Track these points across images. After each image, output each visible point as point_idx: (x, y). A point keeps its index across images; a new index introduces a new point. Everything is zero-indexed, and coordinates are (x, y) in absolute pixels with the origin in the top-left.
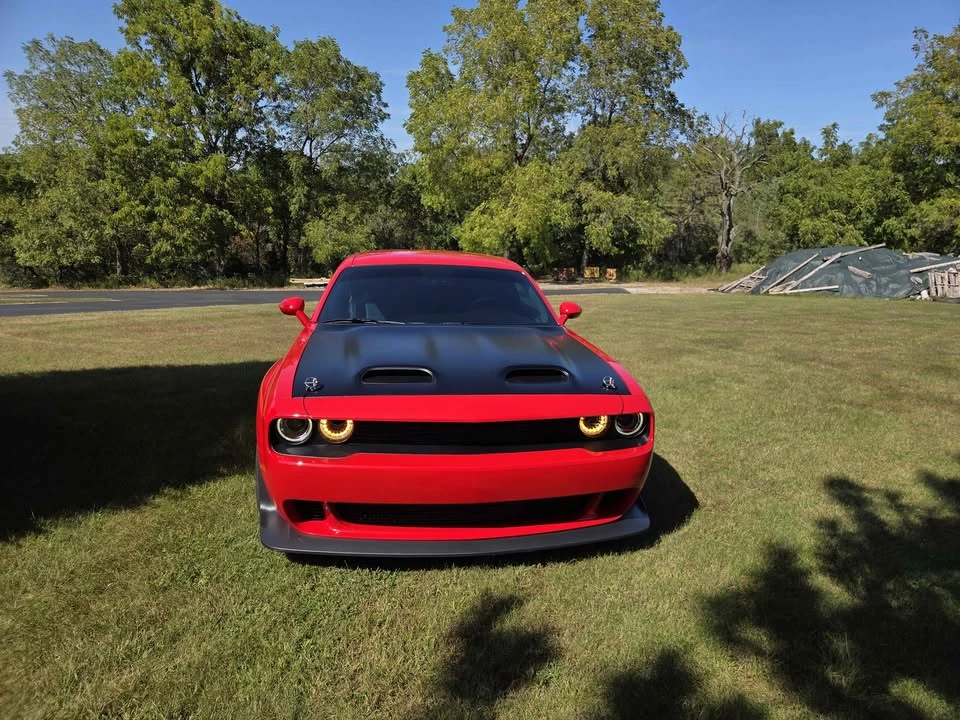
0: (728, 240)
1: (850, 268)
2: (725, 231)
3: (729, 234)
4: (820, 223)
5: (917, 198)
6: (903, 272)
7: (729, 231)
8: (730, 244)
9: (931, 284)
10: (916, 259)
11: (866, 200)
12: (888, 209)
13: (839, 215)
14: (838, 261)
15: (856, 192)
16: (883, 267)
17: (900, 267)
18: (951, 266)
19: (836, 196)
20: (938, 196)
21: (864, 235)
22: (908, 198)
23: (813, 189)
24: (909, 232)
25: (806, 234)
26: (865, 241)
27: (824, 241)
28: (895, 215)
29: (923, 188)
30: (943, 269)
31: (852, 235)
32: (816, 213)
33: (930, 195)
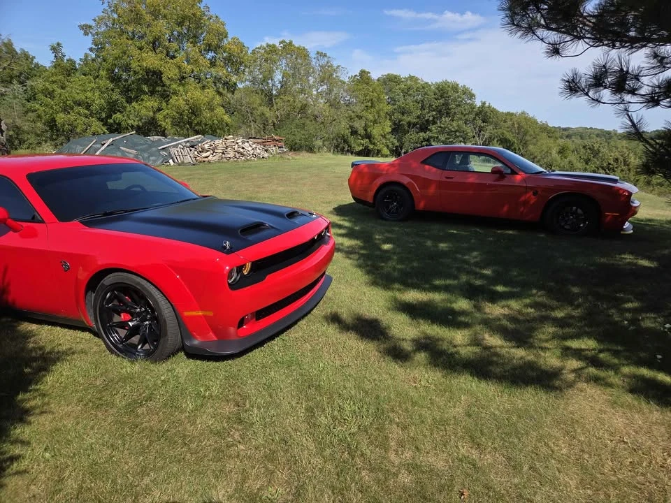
1: (122, 148)
4: (72, 117)
5: (129, 101)
6: (154, 149)
9: (173, 155)
10: (156, 141)
11: (98, 101)
12: (113, 107)
13: (83, 110)
14: (111, 144)
15: (89, 94)
16: (141, 147)
17: (151, 146)
18: (180, 144)
19: (78, 98)
20: (142, 100)
21: (103, 125)
22: (124, 100)
23: (59, 91)
24: (130, 122)
25: (64, 125)
26: (105, 129)
27: (78, 130)
28: (119, 111)
29: (132, 94)
30: (176, 146)
31: (96, 125)
32: (66, 109)
33: (137, 99)
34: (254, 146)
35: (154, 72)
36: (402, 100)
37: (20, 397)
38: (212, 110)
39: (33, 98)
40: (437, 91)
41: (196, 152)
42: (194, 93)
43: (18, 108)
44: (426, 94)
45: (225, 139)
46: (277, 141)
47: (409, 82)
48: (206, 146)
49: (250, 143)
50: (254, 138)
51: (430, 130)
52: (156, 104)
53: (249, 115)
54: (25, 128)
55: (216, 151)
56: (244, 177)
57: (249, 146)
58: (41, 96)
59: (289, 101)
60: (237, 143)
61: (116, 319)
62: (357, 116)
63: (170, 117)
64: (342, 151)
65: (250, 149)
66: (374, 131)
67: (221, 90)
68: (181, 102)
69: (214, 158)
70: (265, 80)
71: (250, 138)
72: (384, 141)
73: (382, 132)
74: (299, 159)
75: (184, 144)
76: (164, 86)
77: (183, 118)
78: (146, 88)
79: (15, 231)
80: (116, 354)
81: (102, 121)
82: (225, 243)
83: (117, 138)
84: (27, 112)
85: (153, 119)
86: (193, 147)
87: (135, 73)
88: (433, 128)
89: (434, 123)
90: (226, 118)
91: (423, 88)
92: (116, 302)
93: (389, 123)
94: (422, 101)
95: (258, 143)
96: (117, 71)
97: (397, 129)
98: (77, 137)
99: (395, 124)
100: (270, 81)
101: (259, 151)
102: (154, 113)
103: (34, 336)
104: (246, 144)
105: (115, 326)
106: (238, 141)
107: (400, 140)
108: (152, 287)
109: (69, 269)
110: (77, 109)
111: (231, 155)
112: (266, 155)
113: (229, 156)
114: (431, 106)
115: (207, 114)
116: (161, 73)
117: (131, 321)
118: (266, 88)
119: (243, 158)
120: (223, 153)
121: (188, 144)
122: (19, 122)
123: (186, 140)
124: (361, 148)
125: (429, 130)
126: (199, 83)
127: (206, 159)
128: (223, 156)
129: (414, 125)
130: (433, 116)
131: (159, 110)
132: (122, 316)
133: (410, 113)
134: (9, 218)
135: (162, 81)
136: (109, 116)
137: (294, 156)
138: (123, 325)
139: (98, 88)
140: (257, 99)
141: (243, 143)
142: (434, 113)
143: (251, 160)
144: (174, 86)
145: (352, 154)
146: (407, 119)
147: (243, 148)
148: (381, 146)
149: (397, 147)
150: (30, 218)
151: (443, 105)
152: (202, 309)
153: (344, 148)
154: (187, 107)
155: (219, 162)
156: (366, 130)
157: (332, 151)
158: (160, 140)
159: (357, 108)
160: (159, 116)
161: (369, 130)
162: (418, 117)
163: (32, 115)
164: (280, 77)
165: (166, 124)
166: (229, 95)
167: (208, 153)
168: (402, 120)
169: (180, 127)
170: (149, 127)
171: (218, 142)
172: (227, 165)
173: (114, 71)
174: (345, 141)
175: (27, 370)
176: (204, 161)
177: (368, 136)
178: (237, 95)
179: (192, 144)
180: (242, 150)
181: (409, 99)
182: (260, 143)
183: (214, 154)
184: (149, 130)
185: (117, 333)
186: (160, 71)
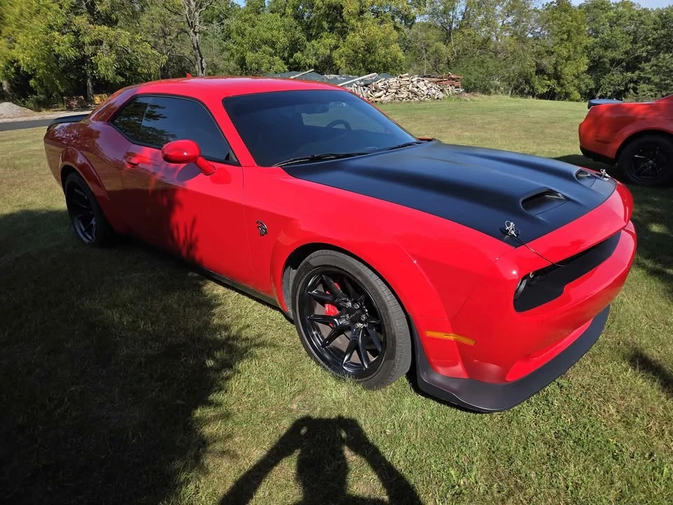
0: (202, 69)
2: (199, 61)
3: (202, 64)
4: (259, 55)
5: (309, 39)
7: (201, 61)
8: (204, 71)
10: (332, 79)
11: (283, 41)
12: (295, 46)
13: (268, 49)
15: (275, 33)
18: (354, 82)
19: (265, 36)
20: (322, 37)
21: (285, 64)
22: (305, 38)
23: (250, 29)
24: (308, 61)
25: (251, 63)
26: (286, 67)
27: (263, 69)
28: (299, 49)
29: (312, 31)
30: (350, 85)
31: (279, 64)
32: (254, 48)
33: (316, 37)
34: (429, 85)
35: (335, 8)
36: (607, 31)
37: (198, 413)
38: (387, 46)
39: (228, 37)
40: (658, 19)
41: (369, 92)
42: (372, 29)
43: (215, 46)
44: (642, 23)
45: (400, 77)
46: (453, 79)
47: (621, 9)
48: (380, 85)
49: (426, 81)
50: (429, 77)
51: (642, 70)
52: (334, 42)
53: (424, 51)
54: (221, 66)
55: (389, 90)
56: (421, 119)
57: (424, 86)
58: (234, 35)
59: (470, 34)
60: (412, 82)
61: (320, 310)
62: (547, 52)
63: (346, 56)
64: (522, 93)
65: (425, 88)
66: (566, 69)
67: (398, 25)
68: (358, 38)
69: (387, 98)
70: (445, 12)
71: (425, 77)
72: (576, 81)
73: (575, 71)
74: (478, 101)
75: (358, 83)
76: (343, 21)
77: (357, 56)
78: (325, 25)
79: (207, 173)
80: (315, 360)
81: (284, 59)
82: (509, 225)
83: (297, 76)
84: (223, 51)
85: (330, 57)
86: (366, 86)
87: (318, 9)
88: (646, 66)
89: (647, 60)
90: (401, 55)
91: (640, 15)
92: (320, 288)
93: (586, 61)
94: (635, 32)
95: (433, 82)
96: (301, 7)
97: (596, 67)
98: (262, 75)
99: (593, 61)
100: (451, 13)
101: (434, 91)
102: (331, 50)
103: (220, 305)
104: (421, 83)
105: (317, 321)
106: (413, 80)
107: (597, 81)
108: (380, 282)
109: (266, 233)
110: (264, 47)
111: (405, 95)
112: (441, 95)
113: (402, 96)
114: (646, 38)
115: (382, 51)
116: (342, 7)
117: (338, 318)
118: (446, 20)
119: (416, 99)
120: (396, 93)
121: (362, 83)
122: (216, 60)
123: (360, 78)
124: (545, 90)
125: (639, 69)
126: (377, 17)
127: (378, 99)
128: (396, 96)
129: (619, 62)
130: (647, 51)
131: (336, 47)
132: (327, 308)
133: (615, 47)
134: (200, 156)
135: (342, 17)
136: (291, 55)
137: (472, 97)
138: (326, 320)
139: (283, 26)
140: (433, 35)
141: (418, 82)
142: (649, 47)
143: (424, 101)
144: (353, 21)
145: (533, 97)
146: (610, 54)
147: (417, 88)
148: (572, 89)
149: (591, 90)
150: (224, 158)
151: (664, 36)
152: (455, 331)
153: (525, 89)
154: (363, 44)
155: (391, 103)
156: (555, 69)
157: (510, 92)
158: (335, 78)
159: (549, 42)
160: (335, 54)
161: (559, 69)
162: (627, 53)
163: (226, 54)
164: (463, 8)
165: (340, 63)
166: (406, 30)
167: (382, 92)
168: (604, 57)
169: (354, 66)
170: (326, 66)
171: (392, 80)
172: (400, 106)
173: (298, 7)
174: (528, 82)
175: (210, 363)
176: (376, 102)
177: (557, 76)
178: (414, 30)
179: (367, 83)
180: (416, 90)
181: (617, 30)
182: (436, 83)
183: (387, 94)
184: (324, 69)
185: (319, 330)
186: (341, 5)
